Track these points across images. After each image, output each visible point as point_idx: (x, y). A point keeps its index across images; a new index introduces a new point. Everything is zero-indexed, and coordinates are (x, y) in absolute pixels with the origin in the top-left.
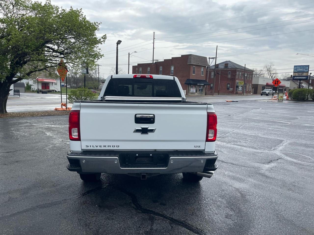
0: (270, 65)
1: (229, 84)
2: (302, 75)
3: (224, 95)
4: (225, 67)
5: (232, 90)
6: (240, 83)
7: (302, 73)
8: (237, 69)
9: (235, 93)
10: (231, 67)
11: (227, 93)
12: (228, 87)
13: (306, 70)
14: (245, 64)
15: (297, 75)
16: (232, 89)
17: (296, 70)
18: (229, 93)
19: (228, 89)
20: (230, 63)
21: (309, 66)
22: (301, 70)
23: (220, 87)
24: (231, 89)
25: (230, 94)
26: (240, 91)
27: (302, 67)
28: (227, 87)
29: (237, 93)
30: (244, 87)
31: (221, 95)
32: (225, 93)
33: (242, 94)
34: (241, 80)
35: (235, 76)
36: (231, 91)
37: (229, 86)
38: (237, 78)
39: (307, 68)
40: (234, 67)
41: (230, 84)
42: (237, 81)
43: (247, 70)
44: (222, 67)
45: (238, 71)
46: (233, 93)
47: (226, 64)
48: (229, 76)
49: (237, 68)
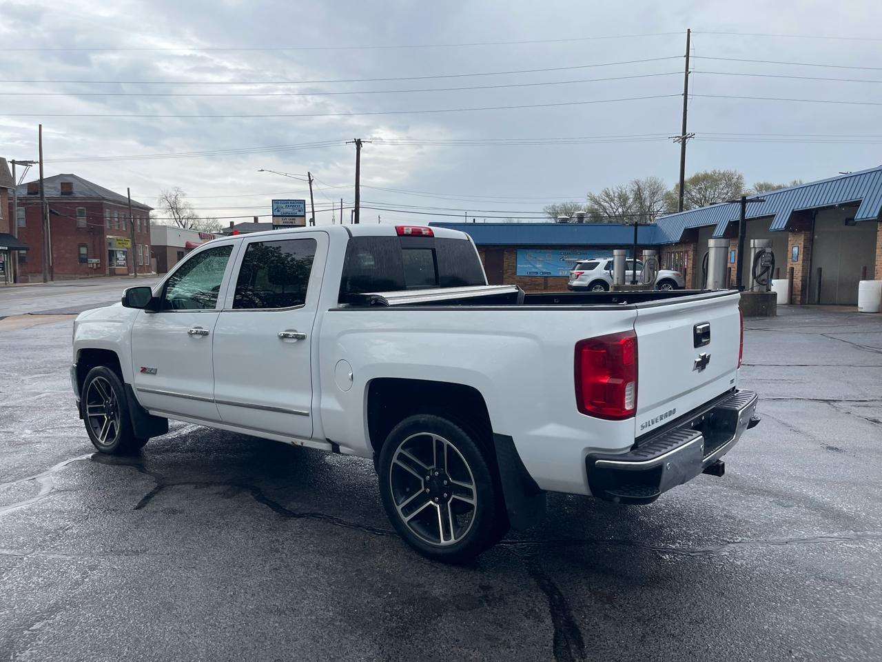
0: (174, 193)
1: (84, 246)
2: (292, 222)
3: (74, 279)
4: (62, 194)
5: (97, 264)
6: (119, 243)
7: (291, 218)
8: (105, 202)
9: (108, 272)
10: (84, 194)
11: (81, 274)
12: (82, 256)
13: (300, 211)
14: (128, 189)
15: (281, 223)
16: (96, 260)
17: (278, 211)
18: (88, 274)
19: (83, 260)
20: (78, 183)
21: (304, 201)
22: (289, 210)
23: (55, 256)
24: (94, 261)
25: (90, 276)
26: (121, 265)
27: (290, 204)
28: (80, 254)
29: (113, 273)
30: (131, 255)
31: (59, 279)
32: (75, 274)
33: (128, 275)
34: (119, 232)
35: (101, 220)
36: (95, 267)
37: (83, 251)
38: (108, 227)
39: (302, 206)
40: (94, 195)
41: (86, 247)
42: (111, 237)
43: (133, 206)
44: (51, 192)
45: (110, 207)
46: (102, 273)
47: (67, 184)
48: (82, 222)
49: (104, 199)
